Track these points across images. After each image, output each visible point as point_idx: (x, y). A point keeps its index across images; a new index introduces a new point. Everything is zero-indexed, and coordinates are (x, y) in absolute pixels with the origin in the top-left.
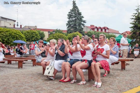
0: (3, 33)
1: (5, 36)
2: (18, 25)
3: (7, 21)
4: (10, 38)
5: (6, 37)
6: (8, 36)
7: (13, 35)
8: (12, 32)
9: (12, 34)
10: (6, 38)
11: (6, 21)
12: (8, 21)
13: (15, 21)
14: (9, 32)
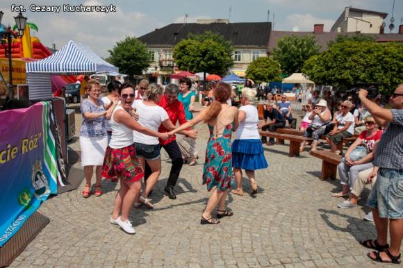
0: (355, 57)
1: (361, 65)
2: (392, 26)
3: (361, 16)
4: (375, 71)
5: (365, 68)
6: (371, 66)
7: (386, 63)
8: (385, 53)
9: (383, 58)
10: (364, 72)
11: (360, 18)
12: (365, 17)
13: (384, 16)
14: (376, 54)
